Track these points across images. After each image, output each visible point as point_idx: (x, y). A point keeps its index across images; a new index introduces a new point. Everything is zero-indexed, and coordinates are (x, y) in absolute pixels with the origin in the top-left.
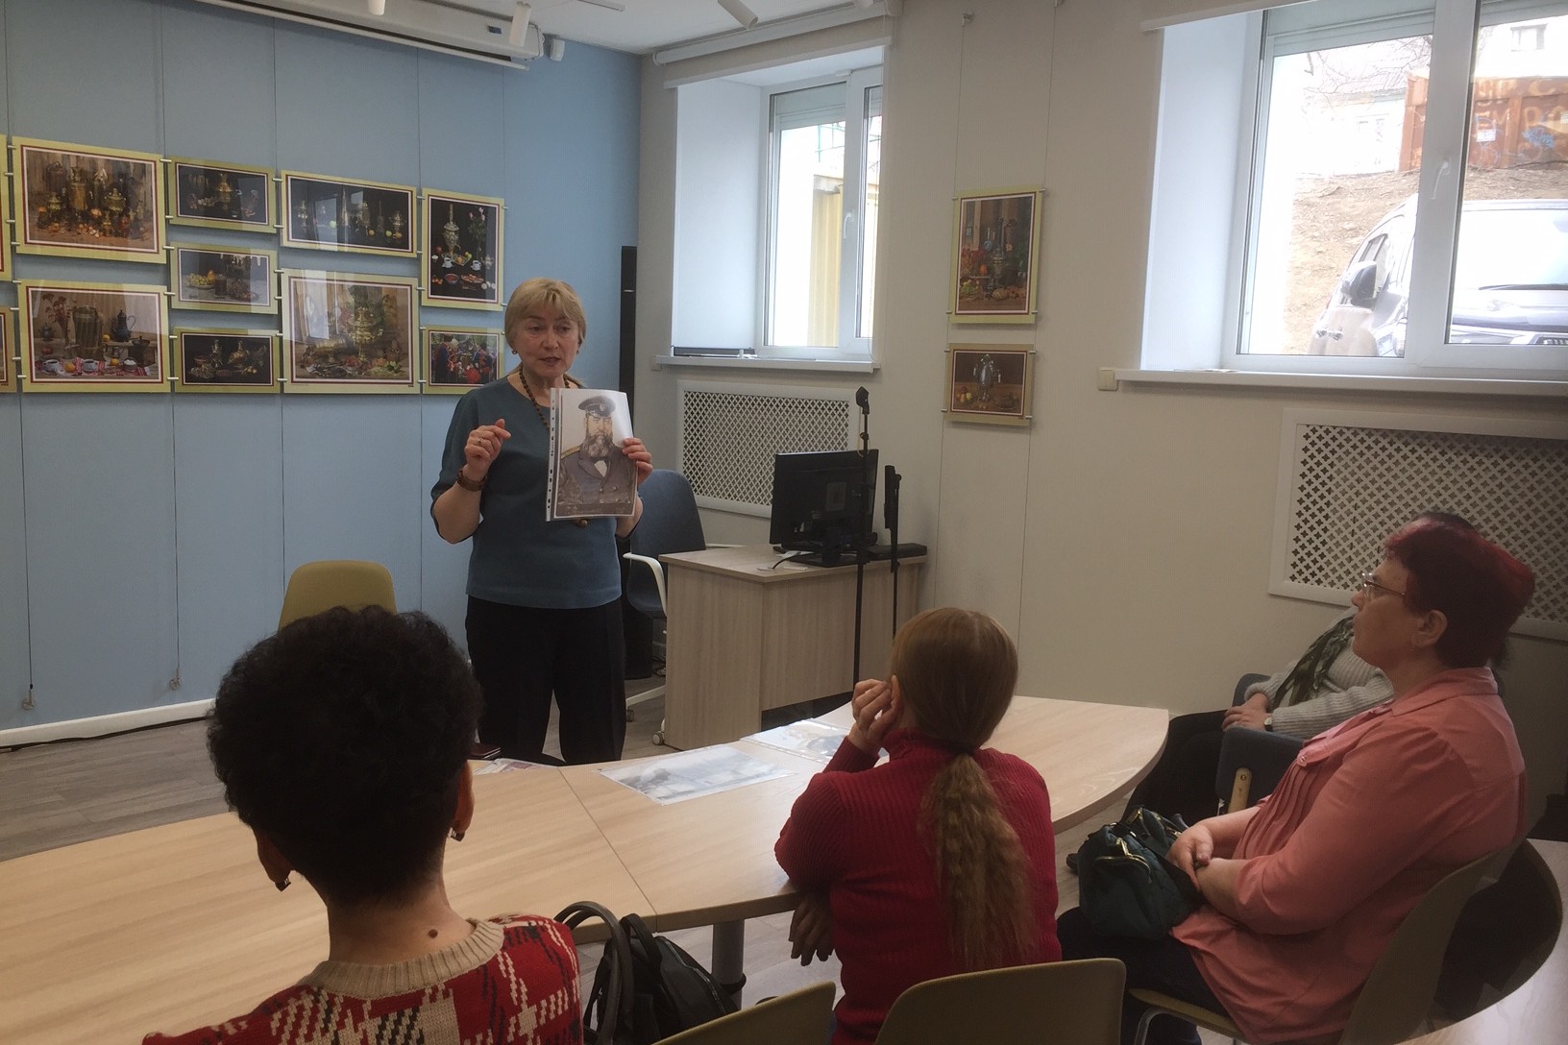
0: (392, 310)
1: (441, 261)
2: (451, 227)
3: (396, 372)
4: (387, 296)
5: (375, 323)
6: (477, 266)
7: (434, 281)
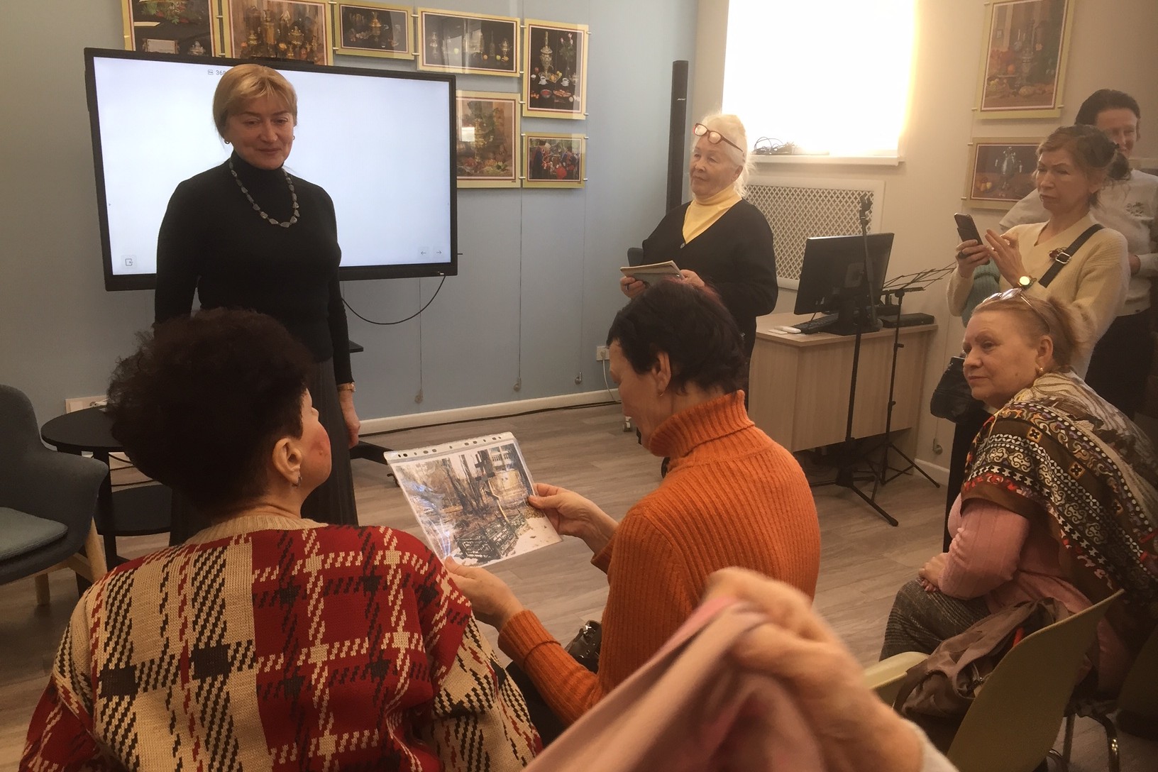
0: (500, 120)
1: (538, 79)
2: (547, 50)
3: (503, 170)
4: (497, 109)
5: (487, 131)
6: (566, 83)
7: (532, 96)
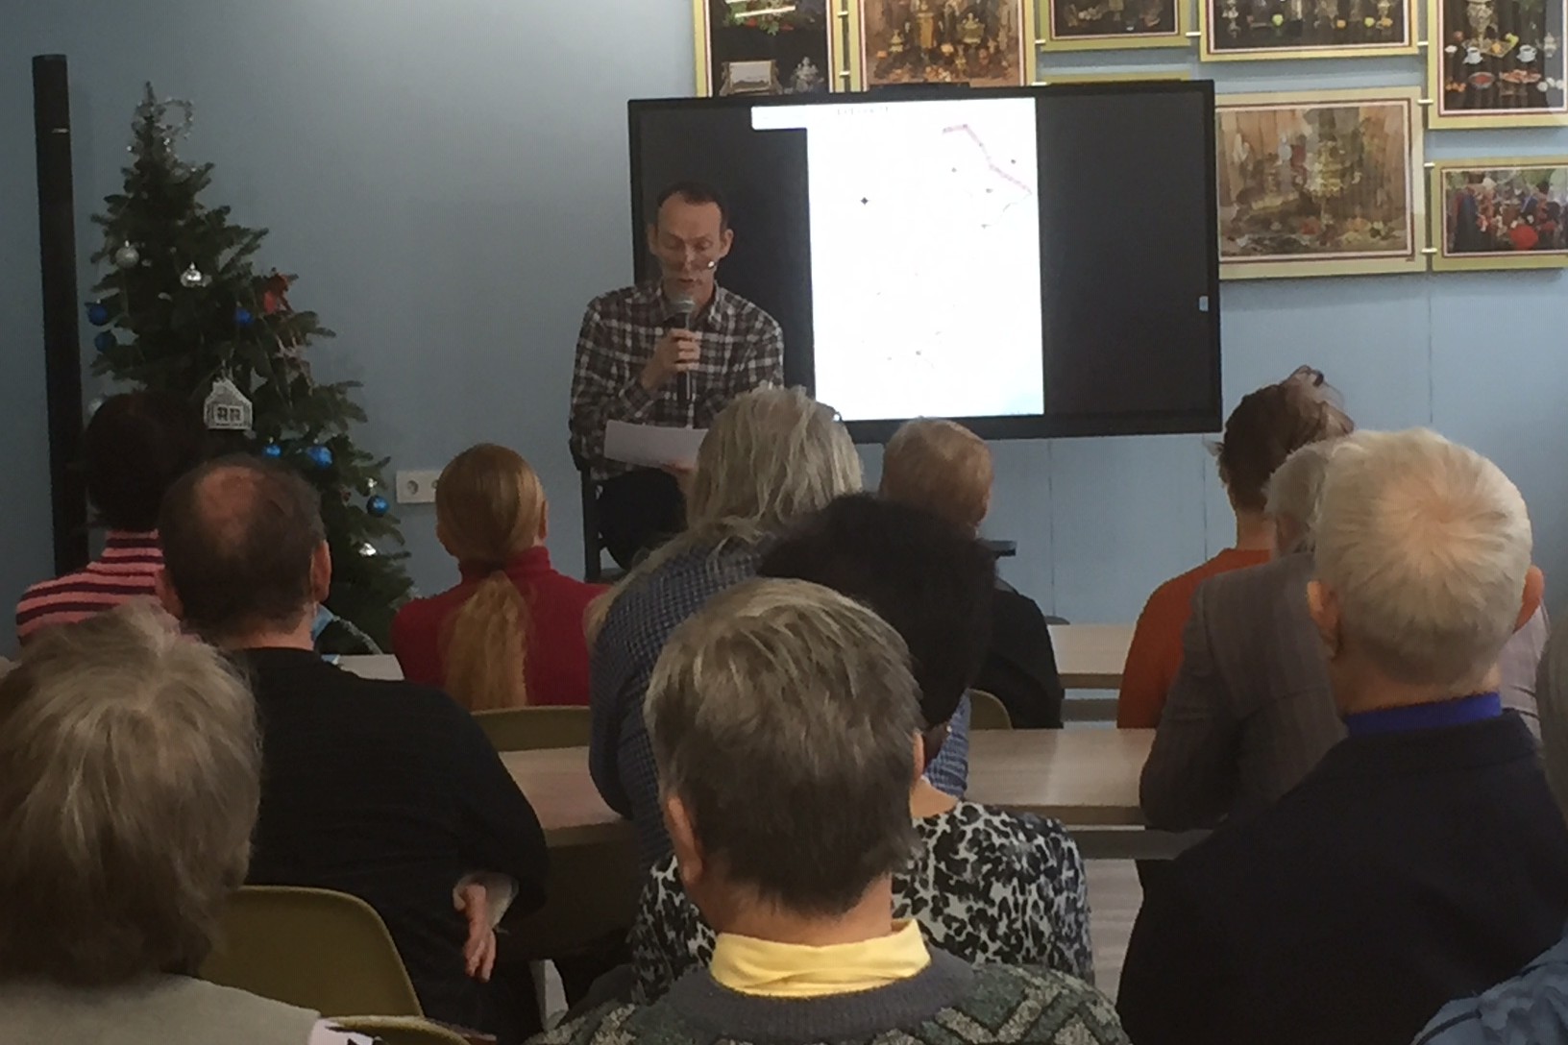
0: (1376, 141)
1: (1462, 53)
3: (1385, 238)
4: (1368, 120)
5: (1348, 164)
6: (1528, 54)
7: (1449, 88)
